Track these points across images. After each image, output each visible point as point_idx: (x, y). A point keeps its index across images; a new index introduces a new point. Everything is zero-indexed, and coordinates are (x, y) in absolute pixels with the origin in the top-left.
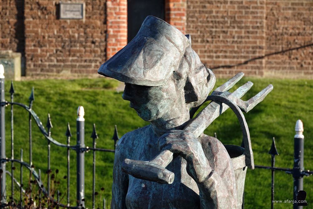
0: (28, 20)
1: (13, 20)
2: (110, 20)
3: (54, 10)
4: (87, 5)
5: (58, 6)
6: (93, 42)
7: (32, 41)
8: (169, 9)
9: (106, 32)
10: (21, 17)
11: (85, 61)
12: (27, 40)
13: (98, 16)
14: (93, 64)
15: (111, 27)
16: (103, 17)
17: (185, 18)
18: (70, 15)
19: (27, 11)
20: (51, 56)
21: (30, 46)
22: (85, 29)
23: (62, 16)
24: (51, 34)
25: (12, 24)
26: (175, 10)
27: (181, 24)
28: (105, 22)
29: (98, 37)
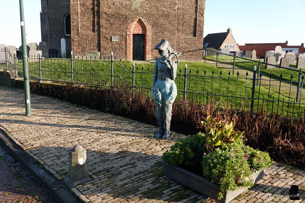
0: (102, 41)
1: (97, 42)
2: (127, 42)
3: (110, 38)
4: (120, 37)
5: (111, 37)
6: (122, 49)
7: (103, 48)
8: (146, 39)
9: (126, 46)
10: (99, 40)
11: (120, 55)
12: (101, 48)
13: (124, 41)
14: (122, 56)
15: (128, 44)
16: (125, 41)
17: (151, 42)
18: (115, 40)
19: (101, 39)
20: (109, 53)
21: (102, 49)
22: (120, 45)
23: (112, 41)
24: (109, 46)
25: (96, 43)
26: (148, 39)
27: (150, 44)
28: (126, 43)
29: (124, 47)
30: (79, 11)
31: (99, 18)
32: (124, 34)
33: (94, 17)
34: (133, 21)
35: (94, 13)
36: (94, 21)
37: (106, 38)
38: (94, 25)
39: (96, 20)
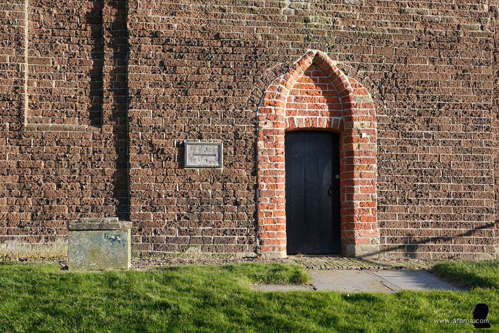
0: (135, 168)
1: (110, 170)
2: (262, 168)
3: (175, 152)
4: (226, 145)
5: (181, 147)
6: (236, 203)
7: (141, 201)
8: (352, 153)
9: (256, 187)
10: (123, 164)
11: (225, 232)
12: (132, 200)
13: (243, 162)
14: (236, 237)
15: (264, 179)
16: (251, 164)
17: (375, 166)
18: (200, 162)
19: (133, 154)
20: (170, 224)
21: (136, 207)
22: (224, 183)
23: (189, 163)
24: (170, 190)
25: (110, 175)
26: (360, 153)
27: (370, 176)
28: (255, 173)
29: (243, 195)
30: (27, 27)
31: (122, 57)
32: (247, 130)
33: (98, 55)
34: (286, 69)
35: (97, 36)
36: (97, 75)
37: (158, 152)
38: (96, 92)
39: (108, 67)
